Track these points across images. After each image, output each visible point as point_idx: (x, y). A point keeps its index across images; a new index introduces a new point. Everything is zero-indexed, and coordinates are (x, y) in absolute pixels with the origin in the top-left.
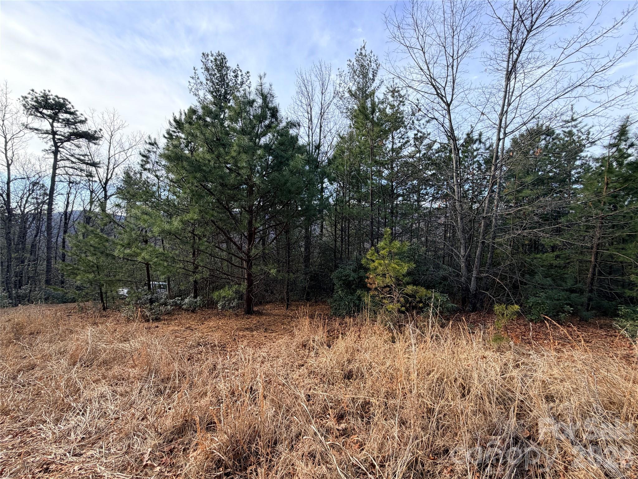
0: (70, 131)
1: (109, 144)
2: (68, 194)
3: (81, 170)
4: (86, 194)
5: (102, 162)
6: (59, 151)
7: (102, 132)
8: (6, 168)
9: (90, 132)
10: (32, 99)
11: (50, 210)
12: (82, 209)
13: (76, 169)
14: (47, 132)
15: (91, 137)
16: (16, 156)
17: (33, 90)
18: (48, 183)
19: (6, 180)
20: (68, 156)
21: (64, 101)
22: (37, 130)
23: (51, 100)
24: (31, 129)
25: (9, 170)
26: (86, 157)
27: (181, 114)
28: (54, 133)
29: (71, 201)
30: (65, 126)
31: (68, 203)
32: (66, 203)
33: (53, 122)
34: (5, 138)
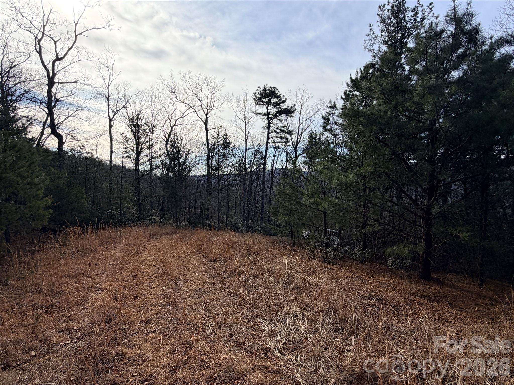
0: (277, 110)
1: (299, 114)
2: (274, 156)
3: (282, 138)
4: (284, 155)
5: (294, 130)
6: (270, 126)
7: (295, 106)
8: (245, 142)
9: (288, 108)
10: (258, 93)
11: (264, 168)
12: (281, 167)
13: (279, 138)
14: (264, 114)
15: (289, 112)
16: (249, 134)
17: (259, 87)
18: (263, 149)
19: (244, 150)
20: (275, 129)
21: (274, 90)
22: (260, 114)
23: (268, 91)
24: (257, 114)
25: (246, 143)
26: (285, 128)
27: (357, 73)
28: (268, 114)
29: (275, 162)
30: (274, 107)
31: (274, 163)
32: (272, 163)
33: (268, 106)
34: (245, 123)
